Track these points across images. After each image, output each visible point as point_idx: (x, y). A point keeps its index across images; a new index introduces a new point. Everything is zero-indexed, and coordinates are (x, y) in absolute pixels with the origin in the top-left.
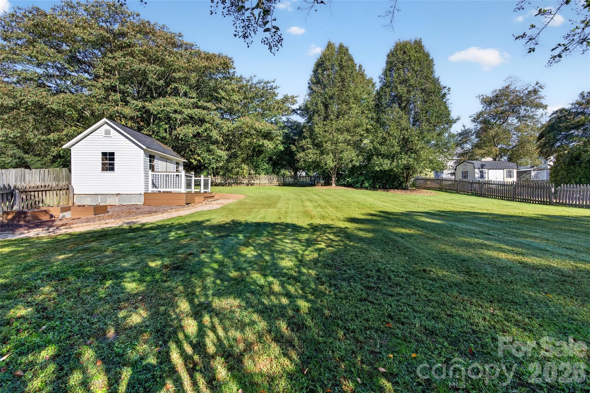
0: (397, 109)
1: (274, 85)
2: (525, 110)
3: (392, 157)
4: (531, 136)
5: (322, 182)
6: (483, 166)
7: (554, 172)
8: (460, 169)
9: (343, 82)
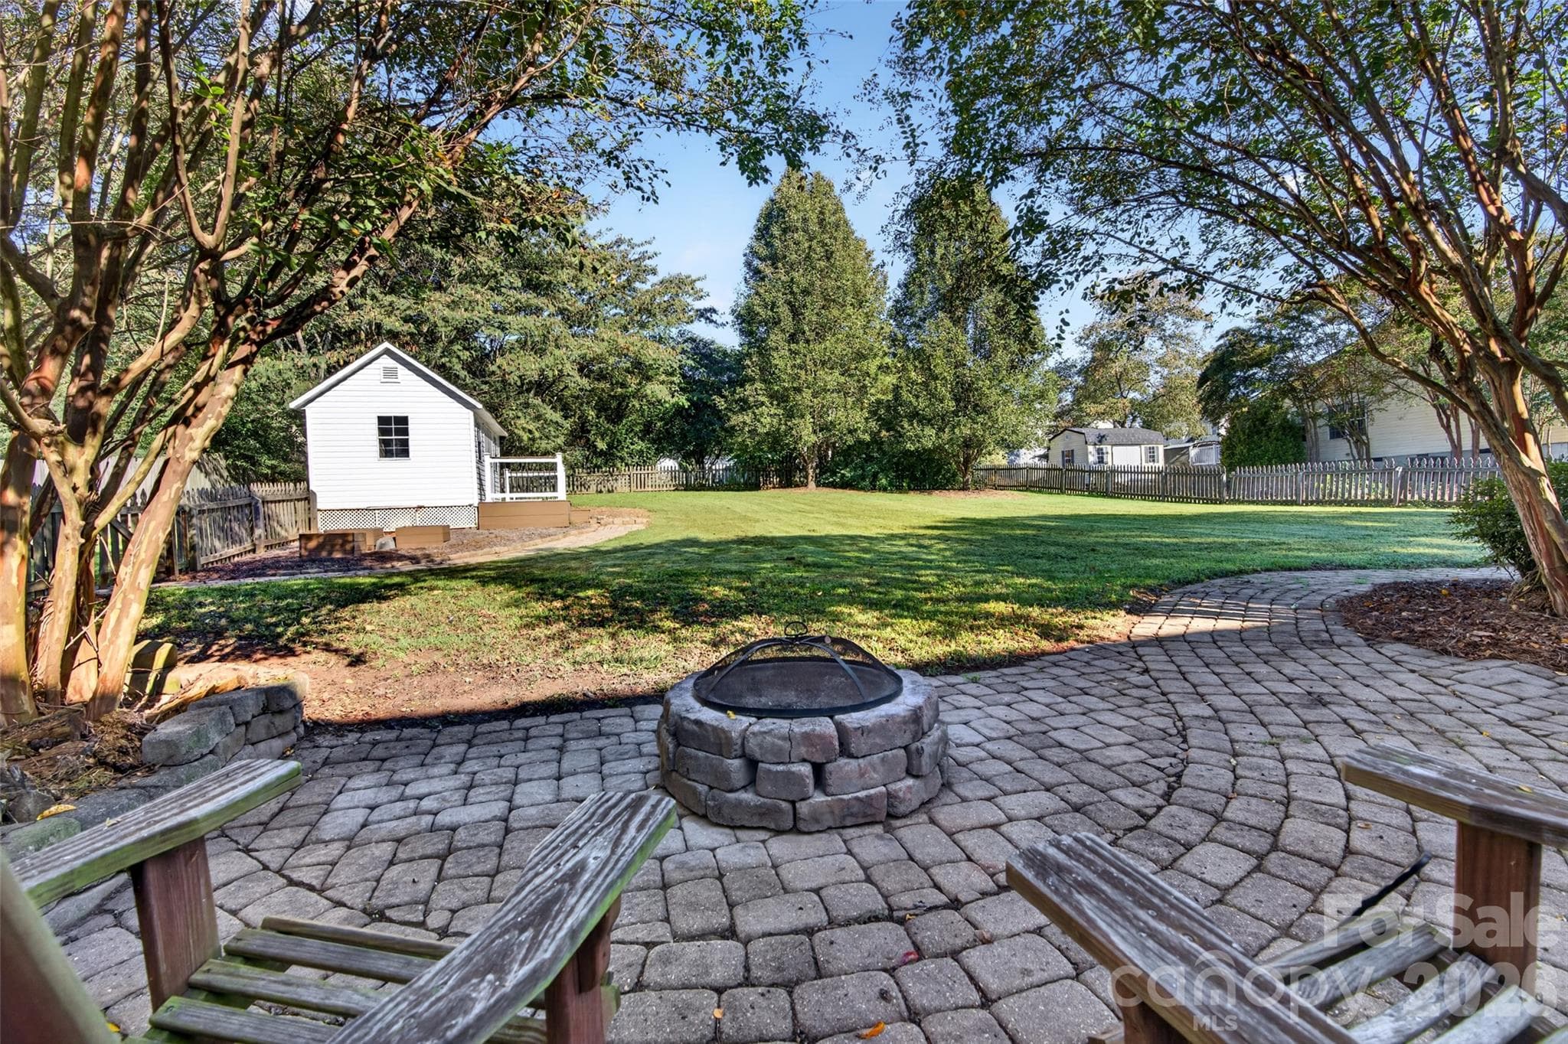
0: (948, 323)
1: (650, 249)
2: (1174, 323)
3: (940, 421)
4: (1187, 377)
5: (776, 480)
6: (1101, 439)
7: (1228, 447)
8: (1059, 445)
9: (828, 259)
